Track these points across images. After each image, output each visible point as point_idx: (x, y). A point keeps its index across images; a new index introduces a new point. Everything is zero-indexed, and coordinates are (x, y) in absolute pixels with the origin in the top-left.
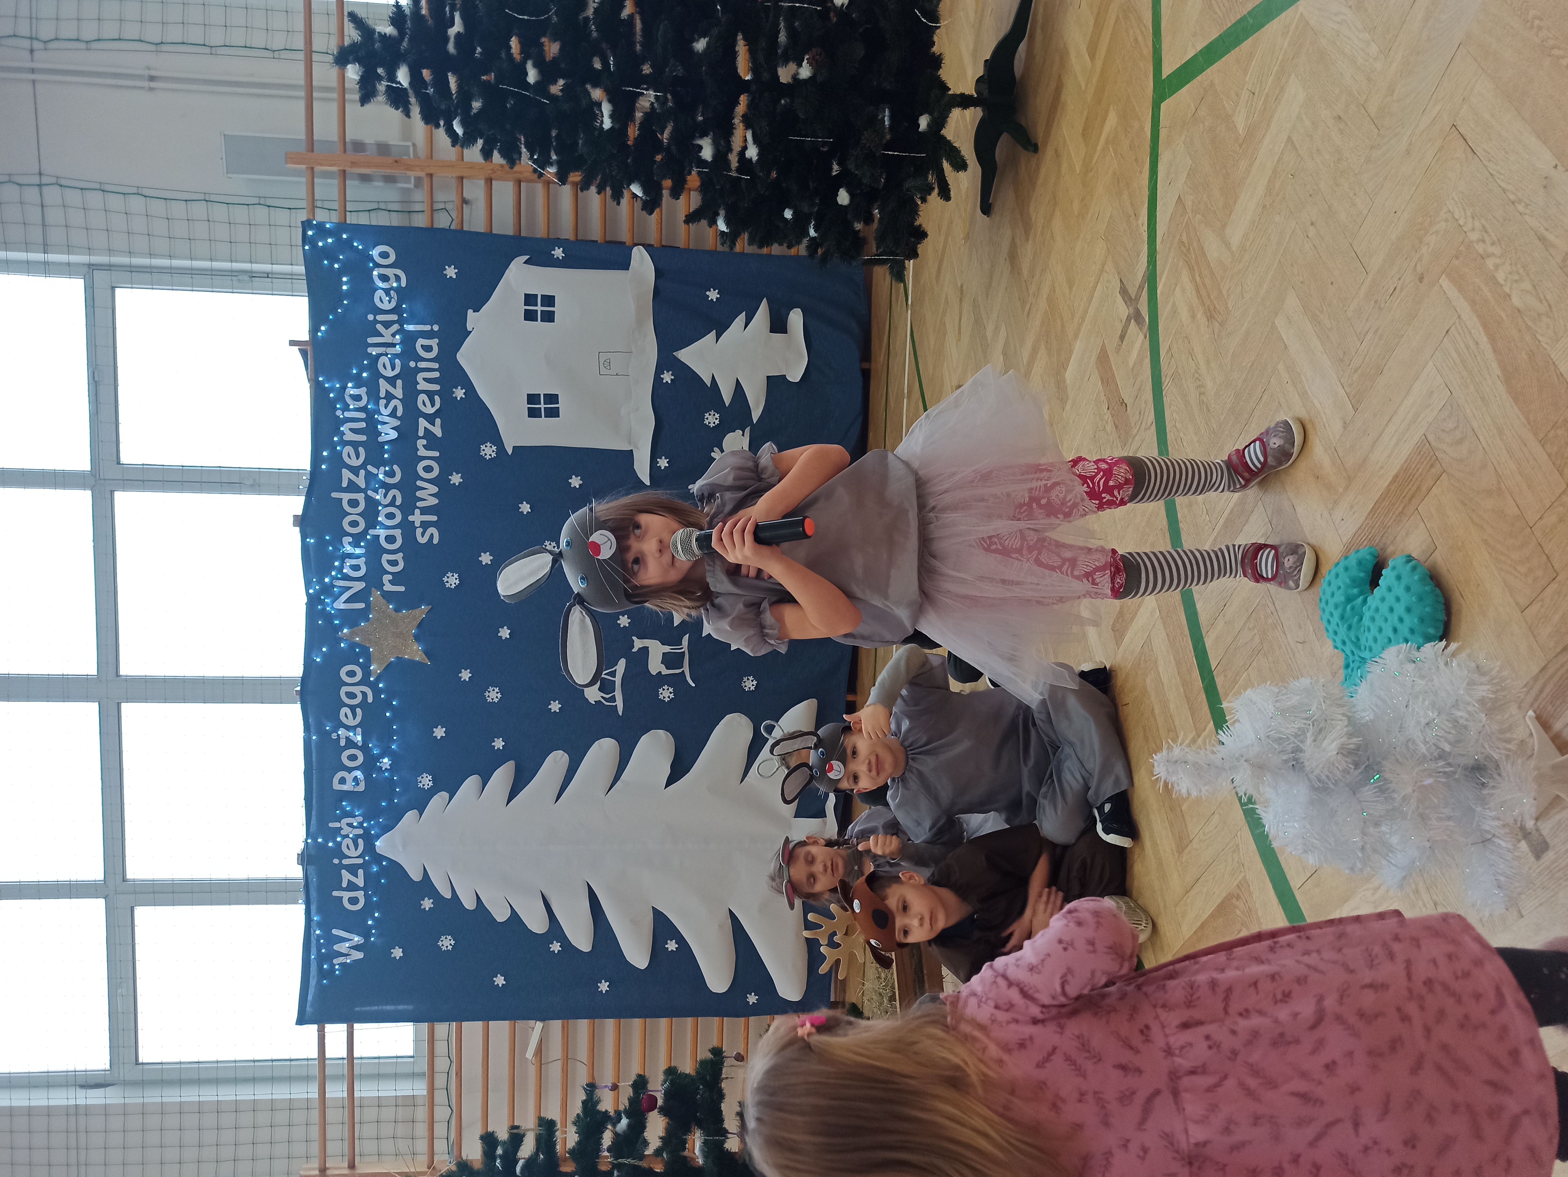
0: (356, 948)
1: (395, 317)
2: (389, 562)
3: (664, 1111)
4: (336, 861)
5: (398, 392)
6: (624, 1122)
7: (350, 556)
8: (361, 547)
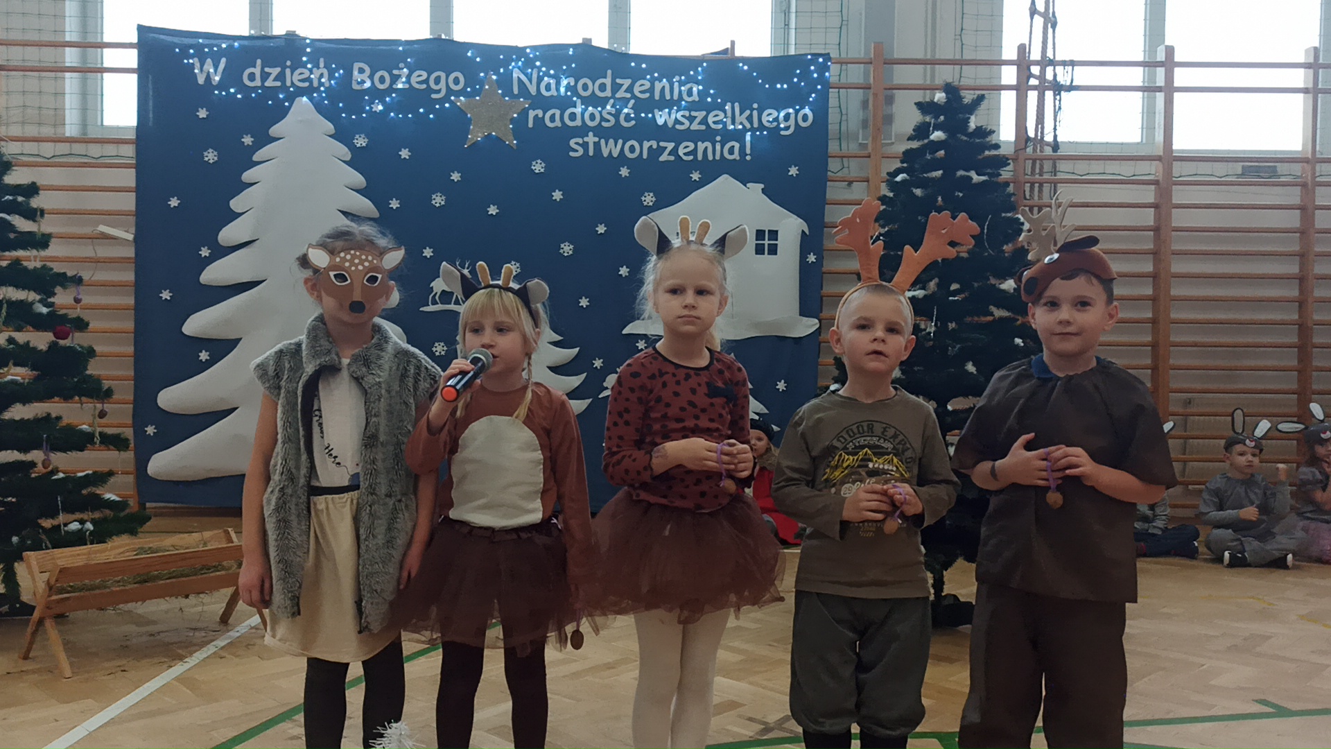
0: (208, 78)
1: (756, 125)
2: (553, 115)
3: (53, 346)
4: (288, 63)
5: (695, 126)
6: (45, 310)
7: (558, 84)
8: (566, 92)
